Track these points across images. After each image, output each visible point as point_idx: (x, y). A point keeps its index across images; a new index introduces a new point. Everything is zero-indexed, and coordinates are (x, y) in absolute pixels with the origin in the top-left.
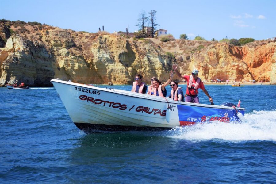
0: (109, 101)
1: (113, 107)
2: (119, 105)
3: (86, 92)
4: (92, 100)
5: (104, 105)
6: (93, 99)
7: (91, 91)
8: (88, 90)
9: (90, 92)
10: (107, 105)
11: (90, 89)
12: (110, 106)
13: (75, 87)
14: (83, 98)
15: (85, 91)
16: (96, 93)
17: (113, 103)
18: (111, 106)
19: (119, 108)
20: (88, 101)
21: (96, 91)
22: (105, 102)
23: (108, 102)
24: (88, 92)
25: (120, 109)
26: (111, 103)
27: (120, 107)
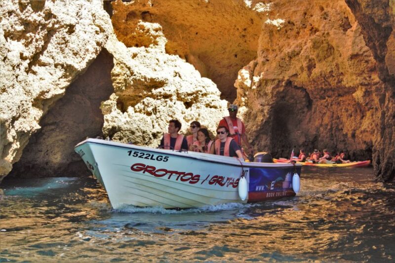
0: (179, 171)
1: (182, 180)
2: (190, 176)
3: (146, 158)
4: (152, 171)
5: (169, 178)
6: (154, 168)
7: (155, 157)
8: (150, 155)
9: (152, 159)
10: (174, 176)
11: (153, 154)
12: (177, 179)
13: (129, 150)
14: (137, 167)
15: (145, 156)
16: (161, 159)
17: (183, 173)
18: (180, 178)
19: (189, 181)
20: (144, 172)
21: (162, 157)
22: (172, 172)
23: (176, 173)
24: (150, 157)
25: (191, 182)
26: (180, 173)
27: (191, 180)
